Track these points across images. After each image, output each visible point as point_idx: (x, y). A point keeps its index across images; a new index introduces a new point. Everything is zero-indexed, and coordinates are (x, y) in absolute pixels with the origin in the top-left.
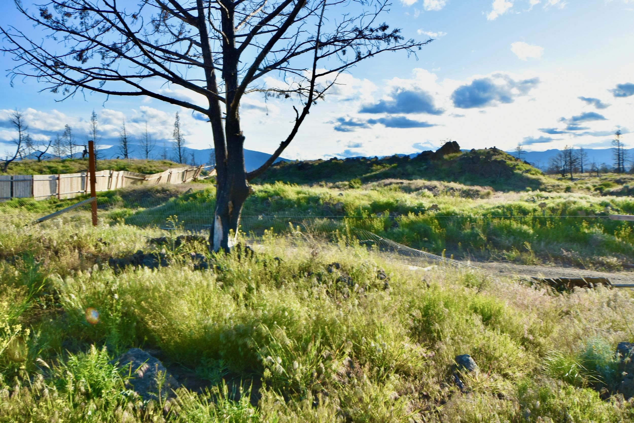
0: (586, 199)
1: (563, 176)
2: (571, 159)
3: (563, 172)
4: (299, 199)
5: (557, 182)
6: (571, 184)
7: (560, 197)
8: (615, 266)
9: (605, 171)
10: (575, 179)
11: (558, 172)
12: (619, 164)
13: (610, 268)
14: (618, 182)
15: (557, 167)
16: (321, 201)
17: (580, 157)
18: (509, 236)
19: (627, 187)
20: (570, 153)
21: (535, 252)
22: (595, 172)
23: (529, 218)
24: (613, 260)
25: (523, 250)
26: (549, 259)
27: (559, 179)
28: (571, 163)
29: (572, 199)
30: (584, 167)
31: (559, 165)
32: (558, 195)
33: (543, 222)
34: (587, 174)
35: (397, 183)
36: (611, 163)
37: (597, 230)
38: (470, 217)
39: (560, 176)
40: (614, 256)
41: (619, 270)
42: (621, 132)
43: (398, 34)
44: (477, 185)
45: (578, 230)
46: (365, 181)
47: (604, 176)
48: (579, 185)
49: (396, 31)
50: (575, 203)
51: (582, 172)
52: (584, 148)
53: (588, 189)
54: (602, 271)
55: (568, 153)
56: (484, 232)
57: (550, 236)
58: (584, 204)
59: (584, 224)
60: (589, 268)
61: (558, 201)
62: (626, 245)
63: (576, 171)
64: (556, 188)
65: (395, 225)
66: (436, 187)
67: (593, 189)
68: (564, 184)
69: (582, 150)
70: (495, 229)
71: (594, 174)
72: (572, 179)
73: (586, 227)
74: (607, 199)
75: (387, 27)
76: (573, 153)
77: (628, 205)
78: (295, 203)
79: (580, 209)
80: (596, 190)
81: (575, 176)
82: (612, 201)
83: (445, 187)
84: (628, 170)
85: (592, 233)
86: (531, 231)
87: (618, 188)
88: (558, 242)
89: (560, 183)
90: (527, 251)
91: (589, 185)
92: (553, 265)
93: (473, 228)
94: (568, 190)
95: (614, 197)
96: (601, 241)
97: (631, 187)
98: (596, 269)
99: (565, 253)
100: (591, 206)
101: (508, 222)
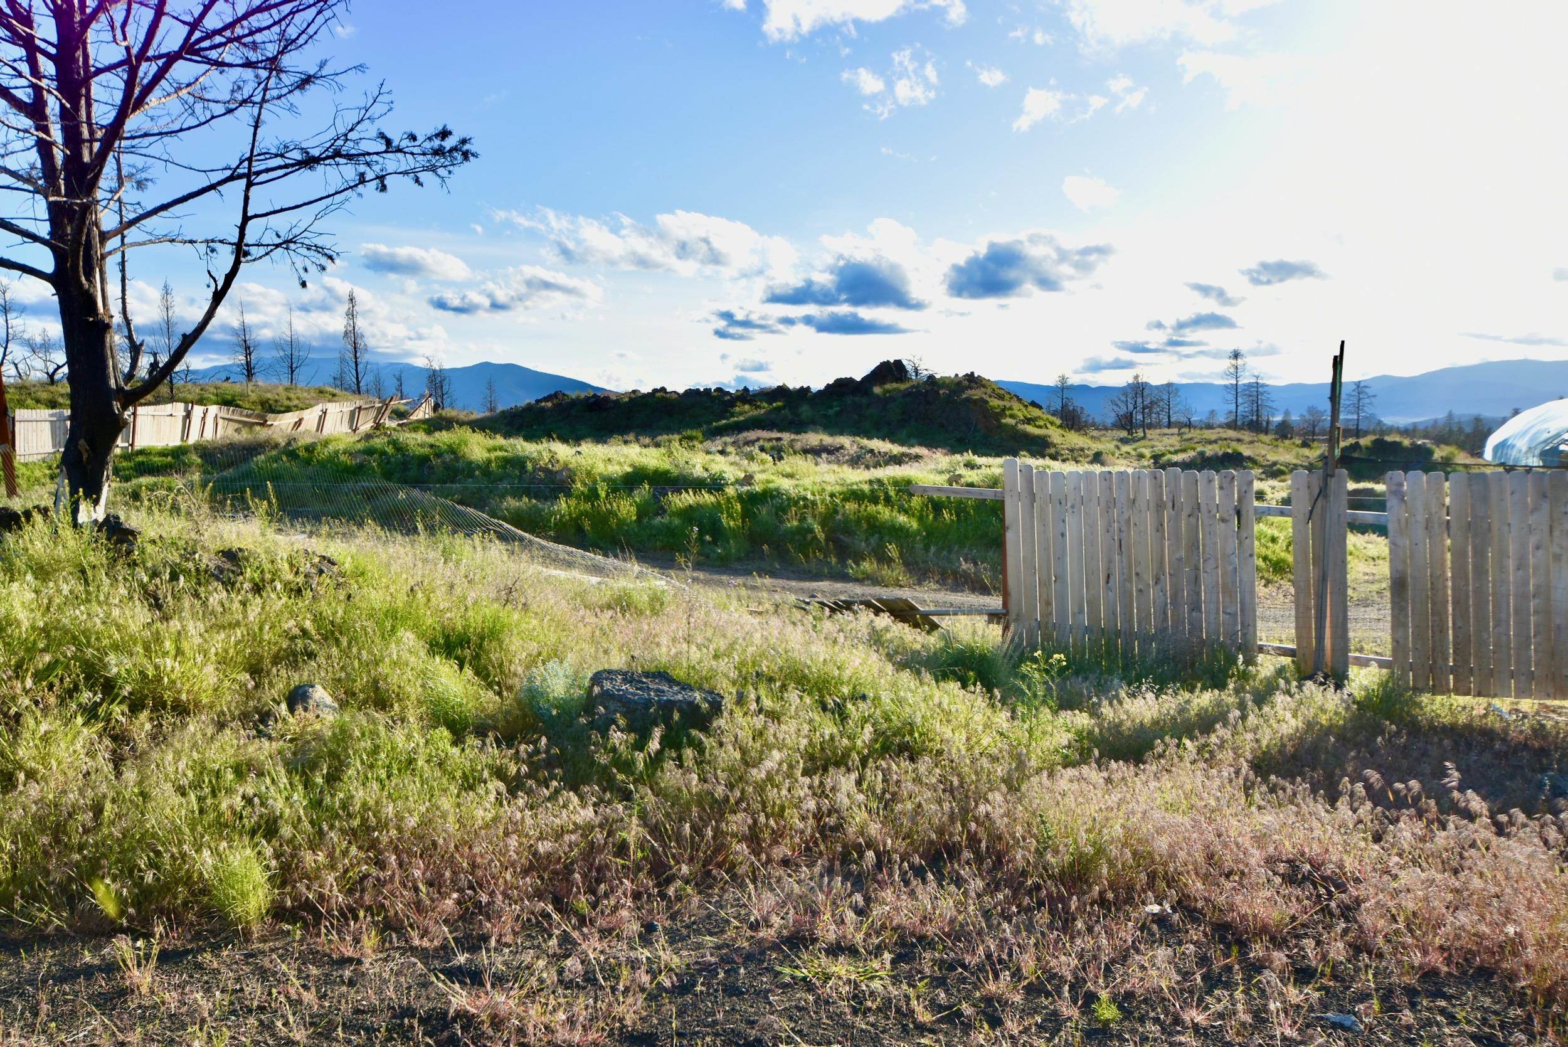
2: (1143, 401)
4: (489, 461)
16: (529, 466)
17: (1165, 397)
18: (872, 535)
21: (906, 564)
23: (916, 502)
25: (883, 559)
28: (1144, 408)
33: (938, 507)
35: (770, 440)
38: (805, 499)
43: (466, 147)
44: (921, 444)
46: (713, 434)
49: (464, 141)
56: (823, 524)
57: (951, 536)
65: (661, 511)
66: (842, 447)
70: (846, 520)
75: (450, 133)
78: (479, 467)
83: (862, 448)
86: (915, 525)
90: (890, 561)
92: (934, 587)
93: (803, 519)
97: (1209, 453)
101: (872, 508)
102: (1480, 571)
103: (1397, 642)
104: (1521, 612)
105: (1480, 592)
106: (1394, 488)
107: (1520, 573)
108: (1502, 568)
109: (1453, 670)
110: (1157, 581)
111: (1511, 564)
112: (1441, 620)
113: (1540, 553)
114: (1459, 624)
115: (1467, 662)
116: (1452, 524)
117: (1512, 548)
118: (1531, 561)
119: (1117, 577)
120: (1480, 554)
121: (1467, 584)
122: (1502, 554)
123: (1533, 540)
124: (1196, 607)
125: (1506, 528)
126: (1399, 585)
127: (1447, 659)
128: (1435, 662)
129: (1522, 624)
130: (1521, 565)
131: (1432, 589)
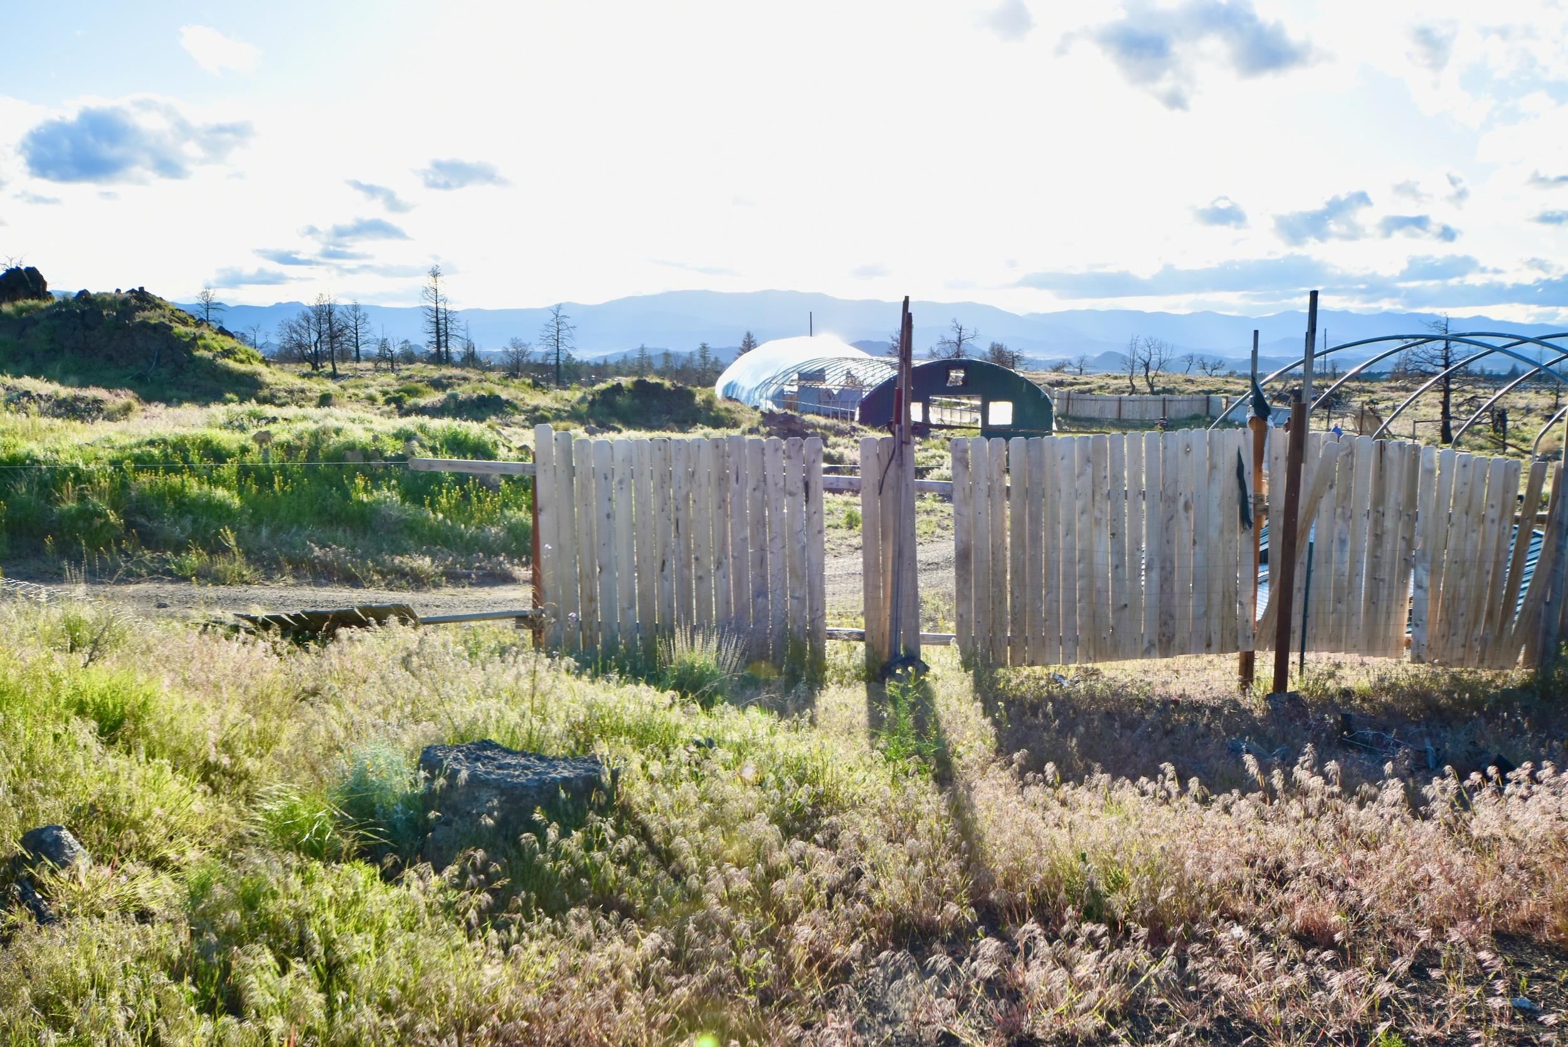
0: (362, 422)
1: (315, 367)
2: (331, 327)
3: (315, 359)
5: (299, 383)
6: (331, 386)
7: (305, 418)
8: (428, 576)
9: (409, 357)
10: (343, 377)
11: (301, 359)
12: (438, 343)
13: (417, 581)
14: (437, 384)
15: (300, 345)
17: (352, 323)
18: (181, 515)
19: (454, 397)
20: (330, 313)
21: (247, 553)
22: (386, 359)
23: (229, 469)
24: (424, 563)
25: (217, 548)
26: (280, 569)
27: (304, 376)
28: (333, 337)
29: (332, 423)
30: (362, 348)
31: (305, 341)
32: (301, 412)
33: (264, 478)
34: (370, 365)
36: (422, 339)
37: (388, 495)
38: (75, 469)
39: (307, 368)
40: (424, 554)
41: (437, 586)
42: (441, 271)
44: (97, 385)
45: (346, 496)
47: (406, 370)
48: (351, 391)
50: (338, 431)
51: (358, 359)
52: (361, 302)
53: (372, 399)
54: (400, 588)
55: (324, 314)
56: (115, 506)
57: (282, 514)
58: (359, 434)
59: (360, 482)
60: (372, 583)
61: (300, 426)
62: (451, 528)
63: (344, 357)
64: (297, 396)
67: (381, 400)
68: (317, 387)
69: (356, 308)
70: (143, 497)
71: (384, 365)
72: (334, 376)
73: (365, 489)
74: (411, 423)
76: (337, 314)
77: (455, 435)
79: (351, 447)
80: (388, 402)
81: (342, 368)
82: (422, 428)
83: (9, 389)
84: (457, 358)
85: (378, 502)
86: (236, 502)
87: (435, 398)
88: (301, 526)
89: (306, 384)
90: (226, 550)
91: (372, 391)
92: (291, 581)
93: (82, 498)
94: (325, 400)
95: (426, 420)
96: (399, 521)
97: (462, 397)
98: (389, 586)
99: (317, 552)
100: (375, 438)
101: (175, 480)
102: (1035, 538)
103: (961, 616)
104: (1069, 577)
105: (1035, 559)
106: (959, 455)
107: (1069, 538)
108: (1054, 534)
109: (1010, 642)
110: (719, 565)
111: (1061, 529)
112: (1001, 591)
113: (1085, 517)
114: (1017, 594)
115: (1023, 631)
116: (1012, 491)
117: (1062, 513)
118: (1078, 526)
119: (673, 564)
120: (1035, 519)
121: (1024, 553)
122: (1055, 519)
123: (1079, 505)
124: (761, 592)
125: (1057, 494)
126: (963, 558)
127: (1006, 631)
128: (994, 634)
129: (1070, 589)
130: (1069, 531)
131: (993, 559)
